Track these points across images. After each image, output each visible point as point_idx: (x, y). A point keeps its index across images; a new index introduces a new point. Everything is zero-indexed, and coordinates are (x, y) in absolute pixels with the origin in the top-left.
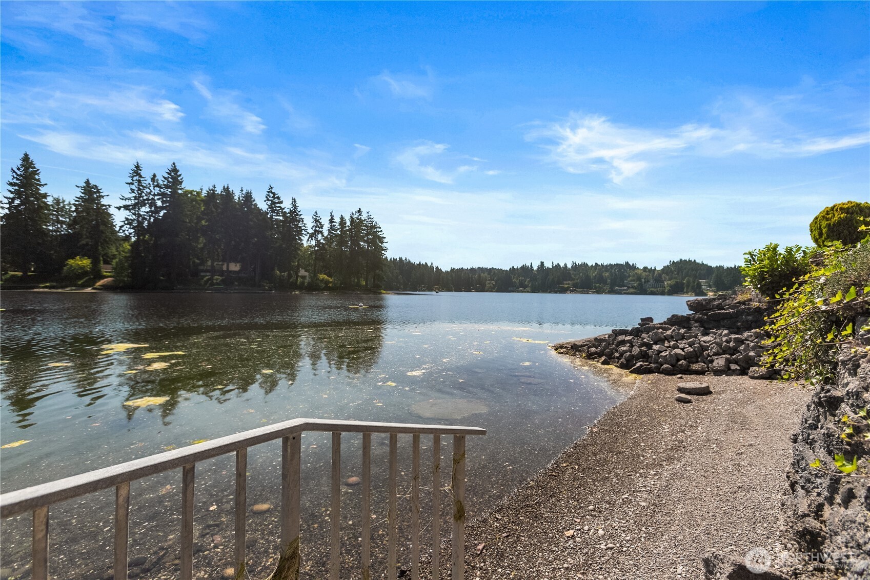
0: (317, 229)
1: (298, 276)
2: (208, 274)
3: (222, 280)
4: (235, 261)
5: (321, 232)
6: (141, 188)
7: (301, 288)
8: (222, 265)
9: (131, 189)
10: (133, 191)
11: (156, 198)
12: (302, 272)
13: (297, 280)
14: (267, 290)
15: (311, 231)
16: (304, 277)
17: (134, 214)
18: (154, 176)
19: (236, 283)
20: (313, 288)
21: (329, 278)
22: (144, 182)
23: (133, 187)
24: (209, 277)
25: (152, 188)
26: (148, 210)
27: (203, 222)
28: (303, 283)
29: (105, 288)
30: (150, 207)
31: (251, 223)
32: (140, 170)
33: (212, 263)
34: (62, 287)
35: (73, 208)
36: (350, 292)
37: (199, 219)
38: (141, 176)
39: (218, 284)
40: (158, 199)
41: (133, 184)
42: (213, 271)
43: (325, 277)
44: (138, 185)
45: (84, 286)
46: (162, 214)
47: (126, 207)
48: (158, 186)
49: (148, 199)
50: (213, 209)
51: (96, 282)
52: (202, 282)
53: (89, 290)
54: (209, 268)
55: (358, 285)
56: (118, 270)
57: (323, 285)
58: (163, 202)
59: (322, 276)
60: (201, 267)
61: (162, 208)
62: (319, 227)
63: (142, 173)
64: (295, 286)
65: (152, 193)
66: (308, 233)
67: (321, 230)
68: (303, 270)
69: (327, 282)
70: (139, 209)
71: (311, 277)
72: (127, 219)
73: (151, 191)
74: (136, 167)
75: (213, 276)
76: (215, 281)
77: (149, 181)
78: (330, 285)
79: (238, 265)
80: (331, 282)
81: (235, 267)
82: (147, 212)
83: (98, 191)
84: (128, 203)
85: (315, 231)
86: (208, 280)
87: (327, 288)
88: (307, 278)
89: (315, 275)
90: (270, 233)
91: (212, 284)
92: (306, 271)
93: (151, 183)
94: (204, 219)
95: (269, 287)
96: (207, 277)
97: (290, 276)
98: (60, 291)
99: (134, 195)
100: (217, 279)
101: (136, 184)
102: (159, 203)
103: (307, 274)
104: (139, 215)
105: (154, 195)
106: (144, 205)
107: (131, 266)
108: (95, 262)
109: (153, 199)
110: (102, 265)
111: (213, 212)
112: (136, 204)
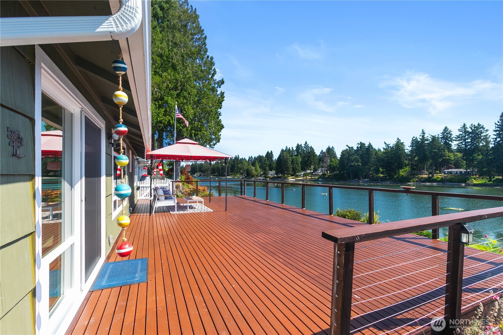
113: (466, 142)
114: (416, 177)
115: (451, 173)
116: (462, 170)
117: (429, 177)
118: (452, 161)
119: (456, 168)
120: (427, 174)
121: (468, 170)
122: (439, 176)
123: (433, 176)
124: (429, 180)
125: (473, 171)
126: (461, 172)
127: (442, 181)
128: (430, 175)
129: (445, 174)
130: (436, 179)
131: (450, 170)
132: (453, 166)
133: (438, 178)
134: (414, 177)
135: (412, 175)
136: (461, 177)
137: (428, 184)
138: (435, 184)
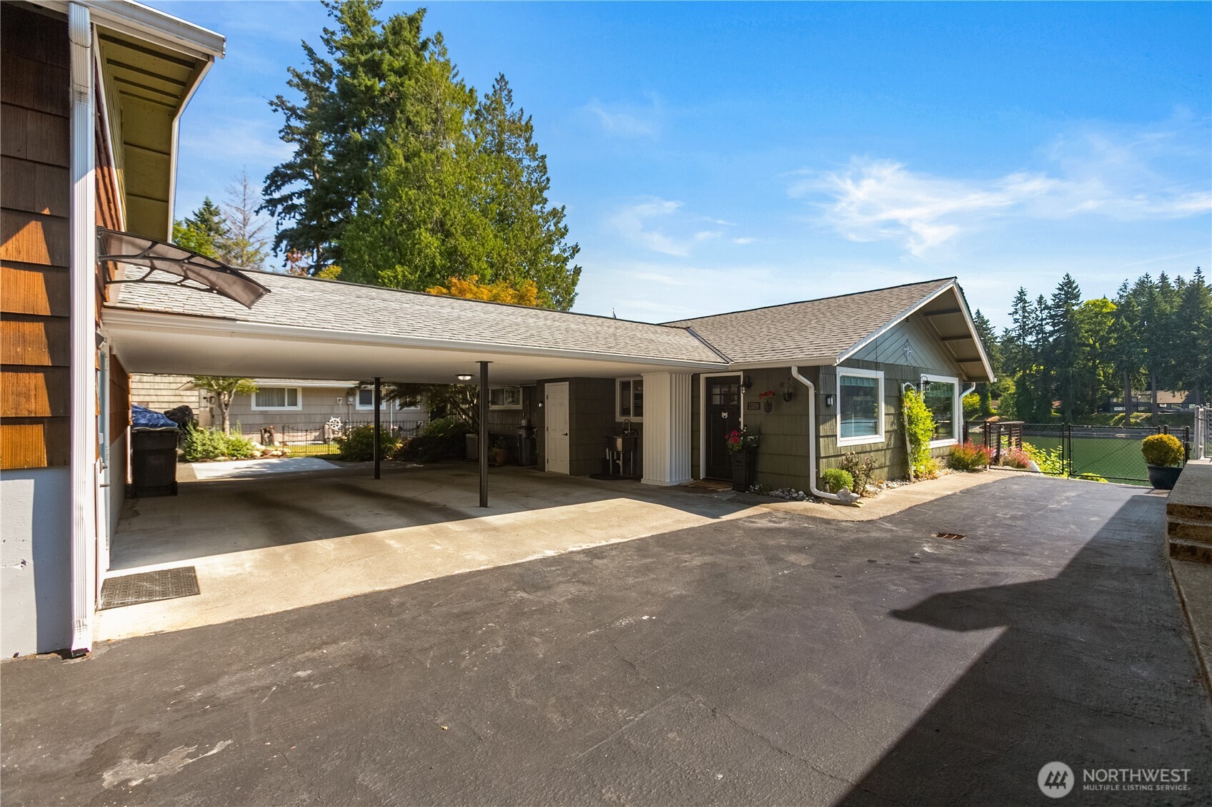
2: (1123, 409)
3: (1147, 419)
6: (1026, 314)
9: (1015, 319)
10: (1016, 321)
11: (1044, 322)
18: (1041, 297)
22: (1030, 307)
23: (1017, 316)
24: (1124, 414)
25: (1038, 313)
26: (1034, 337)
27: (1112, 341)
30: (1038, 334)
32: (1025, 295)
38: (1025, 302)
40: (1048, 323)
41: (1016, 312)
44: (1023, 312)
46: (1051, 339)
48: (1047, 308)
49: (1034, 327)
50: (1125, 323)
51: (984, 420)
53: (976, 429)
58: (1054, 325)
61: (1052, 333)
63: (1026, 298)
65: (1039, 319)
70: (1024, 339)
73: (1037, 316)
74: (1020, 293)
76: (1133, 420)
77: (1036, 305)
82: (1033, 342)
91: (1128, 424)
93: (1038, 307)
96: (1121, 414)
99: (1018, 324)
101: (1020, 312)
105: (1042, 320)
106: (1031, 334)
107: (1016, 404)
108: (984, 399)
109: (1041, 325)
110: (990, 401)
111: (1124, 327)
112: (1020, 335)
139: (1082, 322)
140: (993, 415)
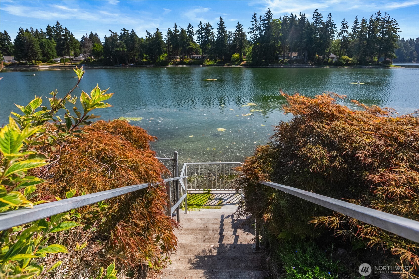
0: (344, 29)
1: (329, 58)
2: (282, 58)
3: (288, 61)
4: (294, 51)
5: (347, 31)
6: (256, 23)
7: (330, 64)
8: (289, 54)
9: (253, 24)
11: (262, 26)
12: (332, 55)
13: (328, 60)
14: (310, 66)
15: (339, 31)
16: (333, 58)
17: (253, 35)
19: (295, 62)
20: (338, 64)
21: (350, 58)
22: (257, 20)
26: (258, 32)
27: (281, 34)
28: (332, 62)
29: (244, 65)
30: (259, 30)
31: (304, 32)
32: (256, 15)
33: (284, 53)
34: (231, 65)
35: (234, 34)
36: (364, 66)
37: (279, 33)
38: (256, 17)
39: (286, 63)
42: (284, 57)
43: (347, 58)
45: (237, 64)
46: (263, 33)
47: (251, 32)
48: (262, 20)
49: (258, 27)
50: (285, 27)
51: (241, 63)
52: (279, 62)
53: (239, 66)
54: (282, 55)
55: (372, 62)
56: (248, 58)
57: (345, 63)
58: (264, 27)
59: (344, 57)
60: (279, 55)
61: (264, 30)
62: (345, 28)
64: (326, 63)
66: (338, 33)
67: (346, 30)
68: (333, 54)
69: (347, 61)
70: (255, 32)
71: (337, 58)
72: (251, 37)
73: (260, 23)
75: (284, 59)
77: (259, 19)
78: (350, 62)
79: (296, 53)
80: (350, 61)
81: (294, 54)
83: (241, 27)
84: (251, 30)
85: (343, 31)
86: (282, 61)
87: (347, 64)
88: (335, 58)
89: (340, 57)
90: (314, 35)
92: (334, 54)
94: (280, 33)
95: (312, 64)
97: (324, 58)
98: (231, 66)
99: (253, 26)
100: (286, 61)
101: (254, 21)
102: (263, 28)
103: (335, 56)
104: (255, 35)
106: (257, 30)
107: (252, 56)
108: (241, 55)
109: (260, 27)
110: (243, 56)
111: (285, 29)
112: (254, 30)
113: (202, 36)
114: (172, 61)
115: (194, 58)
116: (200, 56)
117: (181, 61)
118: (194, 49)
119: (196, 54)
120: (179, 59)
121: (204, 56)
122: (187, 60)
123: (183, 60)
124: (182, 63)
125: (206, 56)
126: (200, 57)
127: (190, 64)
128: (182, 60)
129: (191, 58)
130: (185, 62)
131: (193, 56)
132: (195, 53)
133: (186, 61)
134: (171, 61)
135: (170, 59)
136: (200, 61)
137: (181, 66)
138: (185, 66)
139: (273, 26)
140: (244, 61)
